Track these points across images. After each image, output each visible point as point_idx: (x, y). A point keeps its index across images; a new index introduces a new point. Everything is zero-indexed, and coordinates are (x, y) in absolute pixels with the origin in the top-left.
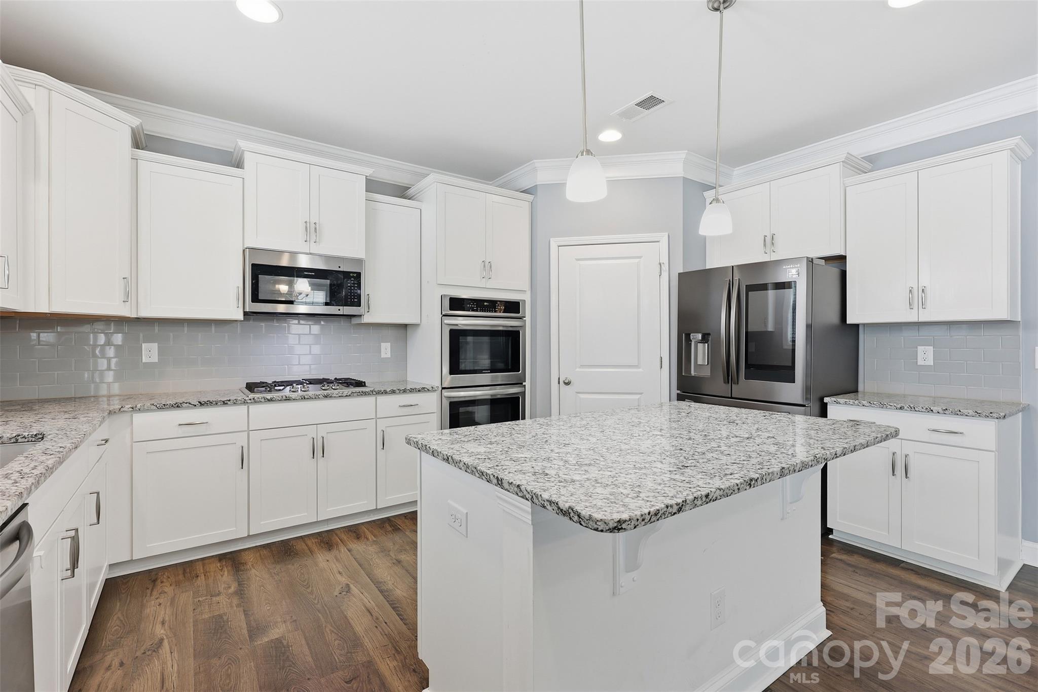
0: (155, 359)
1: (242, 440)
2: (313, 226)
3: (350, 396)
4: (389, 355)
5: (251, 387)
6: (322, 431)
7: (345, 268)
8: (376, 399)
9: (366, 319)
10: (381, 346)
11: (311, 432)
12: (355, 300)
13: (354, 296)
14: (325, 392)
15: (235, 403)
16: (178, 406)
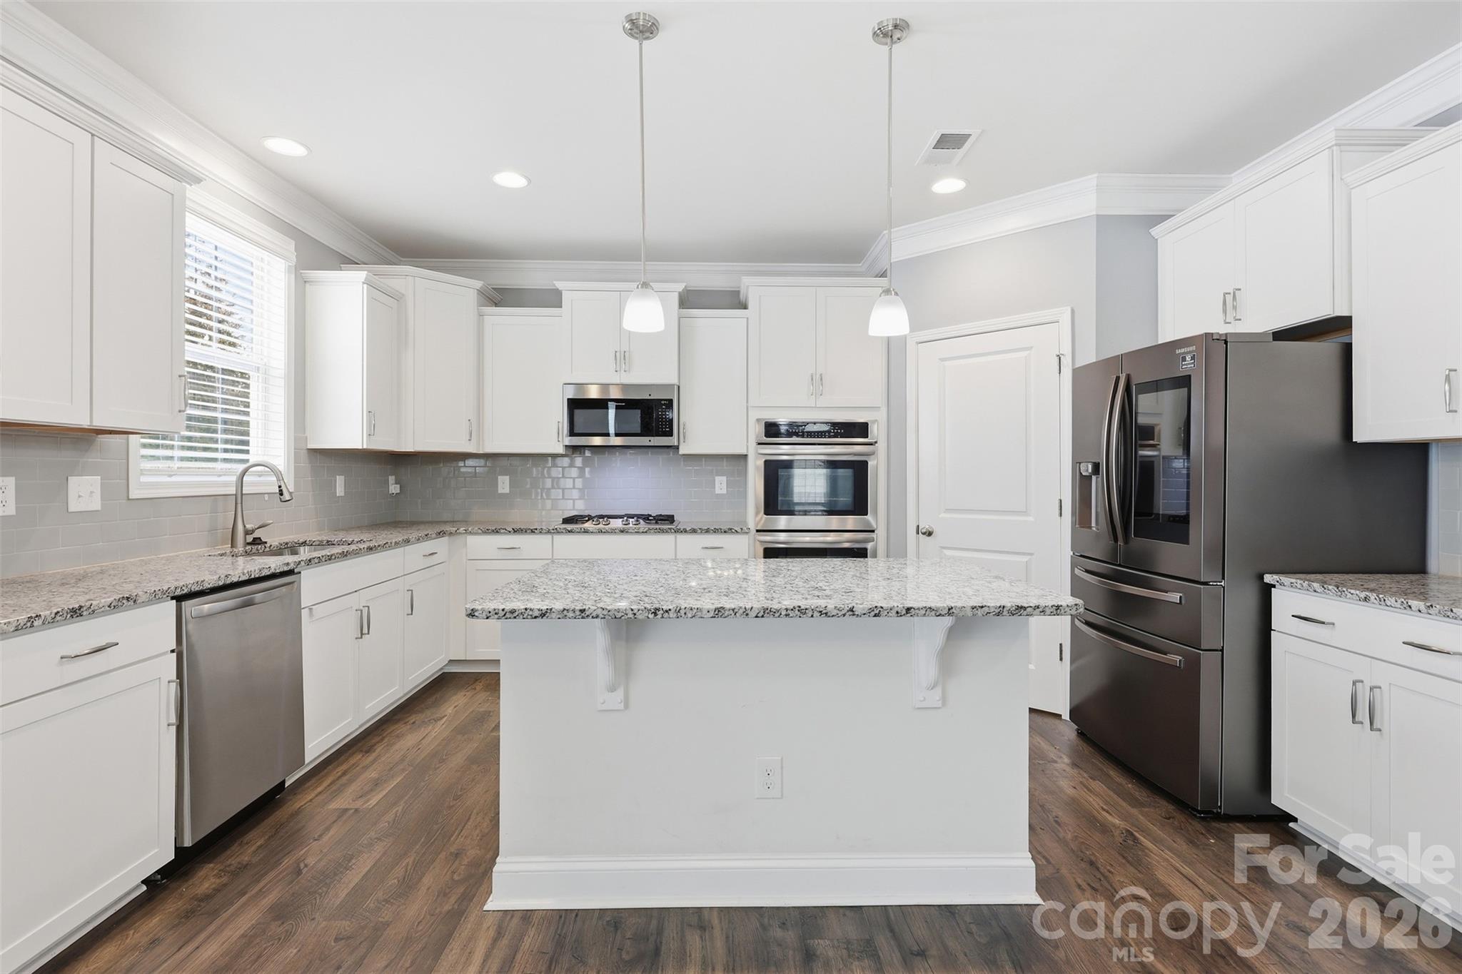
2: (623, 355)
3: (646, 532)
4: (724, 491)
5: (568, 519)
7: (655, 396)
8: (676, 537)
9: (681, 450)
10: (715, 480)
12: (665, 428)
13: (666, 422)
14: (624, 527)
15: (541, 532)
16: (497, 532)
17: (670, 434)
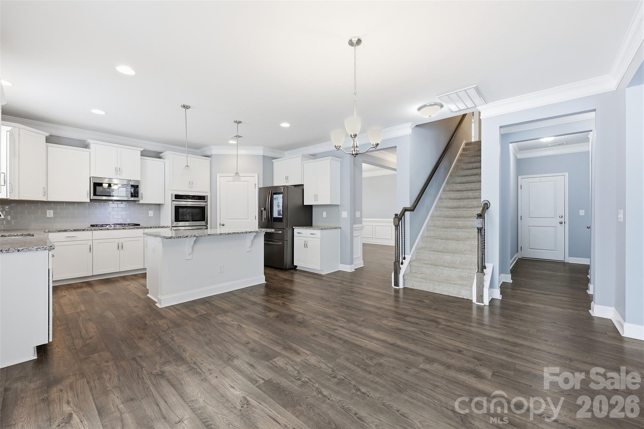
0: (52, 215)
1: (90, 243)
2: (118, 169)
3: (133, 228)
4: (152, 215)
5: (92, 226)
6: (122, 240)
7: (132, 184)
8: (144, 230)
9: (141, 202)
10: (148, 212)
11: (118, 241)
12: (136, 195)
13: (136, 193)
14: (123, 227)
15: (88, 230)
16: (66, 231)
17: (138, 197)
